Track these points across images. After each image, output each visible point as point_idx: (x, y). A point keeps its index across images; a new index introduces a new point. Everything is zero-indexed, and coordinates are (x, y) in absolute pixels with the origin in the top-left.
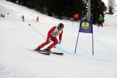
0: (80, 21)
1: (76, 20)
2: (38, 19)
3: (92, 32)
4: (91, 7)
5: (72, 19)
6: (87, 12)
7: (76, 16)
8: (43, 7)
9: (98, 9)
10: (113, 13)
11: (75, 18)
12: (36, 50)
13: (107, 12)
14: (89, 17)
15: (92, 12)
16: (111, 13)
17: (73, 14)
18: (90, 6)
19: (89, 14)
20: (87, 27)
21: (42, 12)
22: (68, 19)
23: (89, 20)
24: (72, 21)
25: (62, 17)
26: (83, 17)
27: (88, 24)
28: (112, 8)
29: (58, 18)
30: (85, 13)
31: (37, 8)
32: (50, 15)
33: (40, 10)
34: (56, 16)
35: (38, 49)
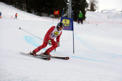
0: (60, 18)
1: (56, 17)
2: (16, 16)
3: (73, 30)
4: (72, 4)
5: (53, 15)
6: (68, 8)
7: (57, 12)
8: (22, 3)
9: (79, 5)
10: (95, 10)
11: (55, 15)
12: (31, 54)
13: (89, 8)
14: (70, 14)
15: (73, 8)
16: (92, 9)
17: (54, 11)
18: (71, 2)
19: (70, 11)
20: (67, 24)
21: (21, 8)
22: (48, 16)
23: (70, 17)
24: (53, 17)
25: (42, 14)
26: (64, 14)
27: (68, 22)
28: (94, 5)
29: (37, 15)
30: (66, 10)
31: (16, 4)
32: (29, 11)
33: (18, 6)
34: (35, 12)
35: (34, 53)
